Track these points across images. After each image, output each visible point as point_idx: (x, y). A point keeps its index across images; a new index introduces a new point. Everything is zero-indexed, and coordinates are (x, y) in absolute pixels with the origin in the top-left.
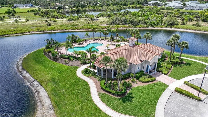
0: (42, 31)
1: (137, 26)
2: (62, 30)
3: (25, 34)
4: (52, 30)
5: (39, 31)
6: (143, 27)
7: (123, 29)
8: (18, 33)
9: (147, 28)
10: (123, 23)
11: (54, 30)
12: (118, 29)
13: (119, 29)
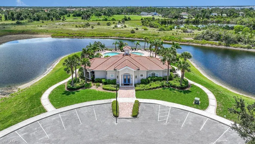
0: (122, 37)
1: (231, 45)
2: (139, 38)
3: (107, 37)
4: (130, 37)
5: (119, 37)
6: (241, 47)
7: (210, 46)
8: (102, 37)
9: (246, 50)
10: (214, 38)
11: (132, 38)
12: (202, 45)
13: (204, 45)
